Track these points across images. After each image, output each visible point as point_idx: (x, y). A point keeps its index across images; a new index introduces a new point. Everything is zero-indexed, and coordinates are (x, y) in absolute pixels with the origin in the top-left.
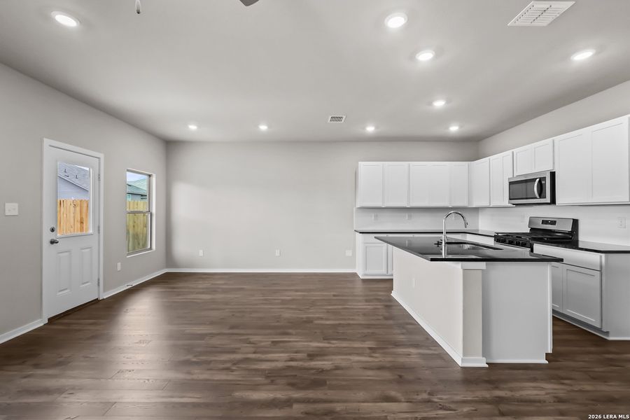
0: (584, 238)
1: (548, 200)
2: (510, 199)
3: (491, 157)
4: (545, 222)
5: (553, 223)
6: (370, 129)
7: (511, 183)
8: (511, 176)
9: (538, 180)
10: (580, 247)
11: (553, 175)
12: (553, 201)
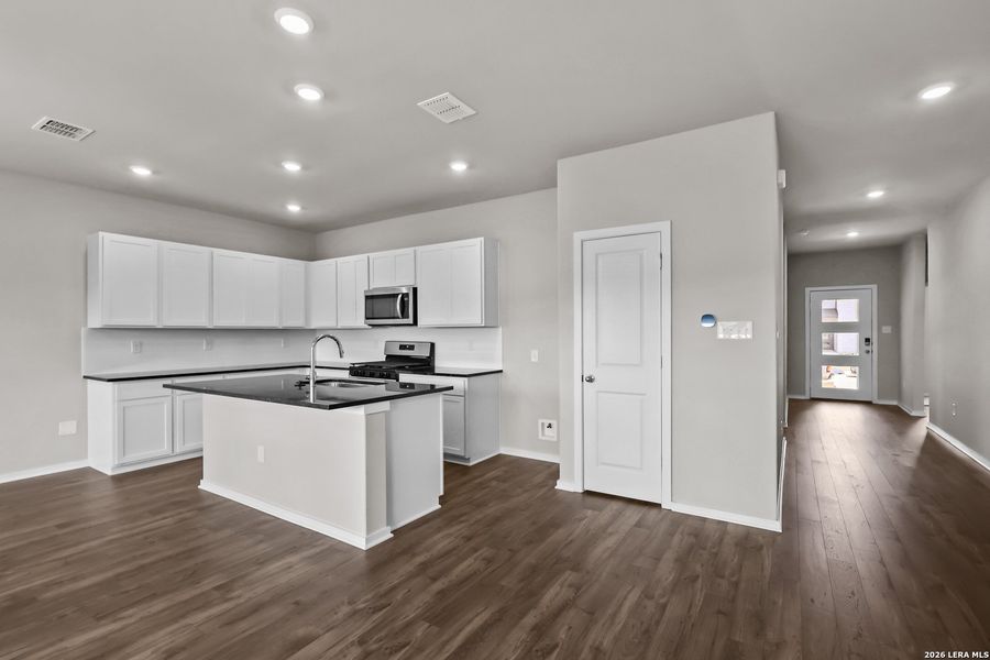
0: (441, 364)
1: (410, 321)
2: (367, 318)
3: (340, 260)
4: (402, 347)
5: (412, 348)
6: (141, 172)
7: (367, 297)
8: (366, 288)
9: (400, 296)
10: (436, 372)
11: (415, 290)
12: (415, 323)
